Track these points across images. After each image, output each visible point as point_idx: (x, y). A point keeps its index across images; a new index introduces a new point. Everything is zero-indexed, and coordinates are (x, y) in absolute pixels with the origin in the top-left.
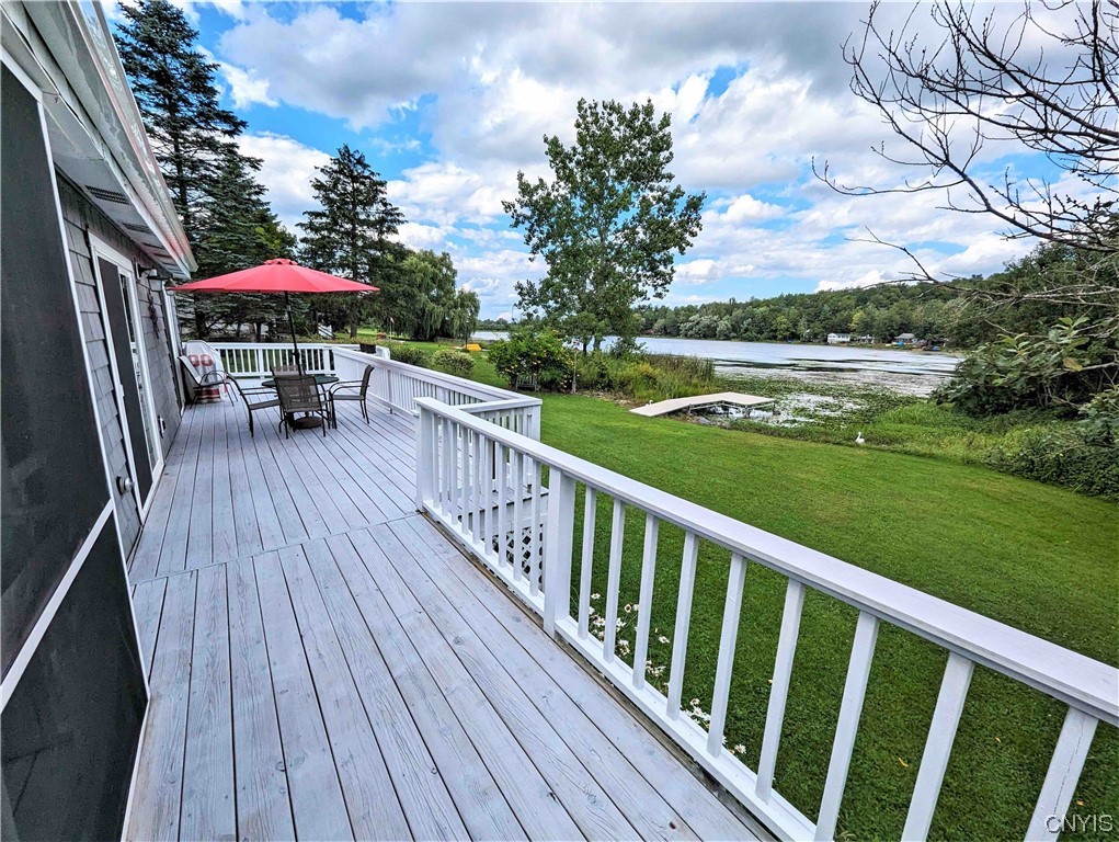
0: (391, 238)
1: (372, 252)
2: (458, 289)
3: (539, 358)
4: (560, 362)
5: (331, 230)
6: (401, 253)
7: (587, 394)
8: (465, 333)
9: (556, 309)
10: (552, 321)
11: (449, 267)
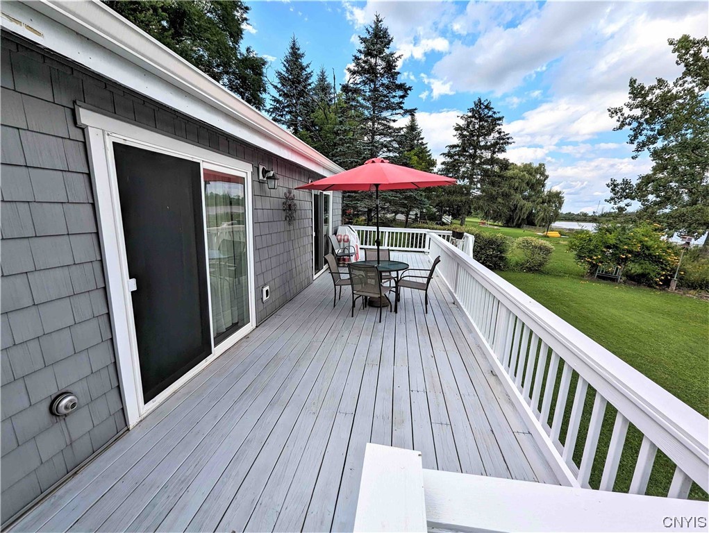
0: (501, 156)
1: (485, 166)
2: (546, 190)
3: (630, 252)
4: (659, 257)
5: (460, 155)
6: (505, 165)
7: (692, 293)
8: (547, 222)
9: (656, 203)
10: (647, 214)
11: (542, 174)
